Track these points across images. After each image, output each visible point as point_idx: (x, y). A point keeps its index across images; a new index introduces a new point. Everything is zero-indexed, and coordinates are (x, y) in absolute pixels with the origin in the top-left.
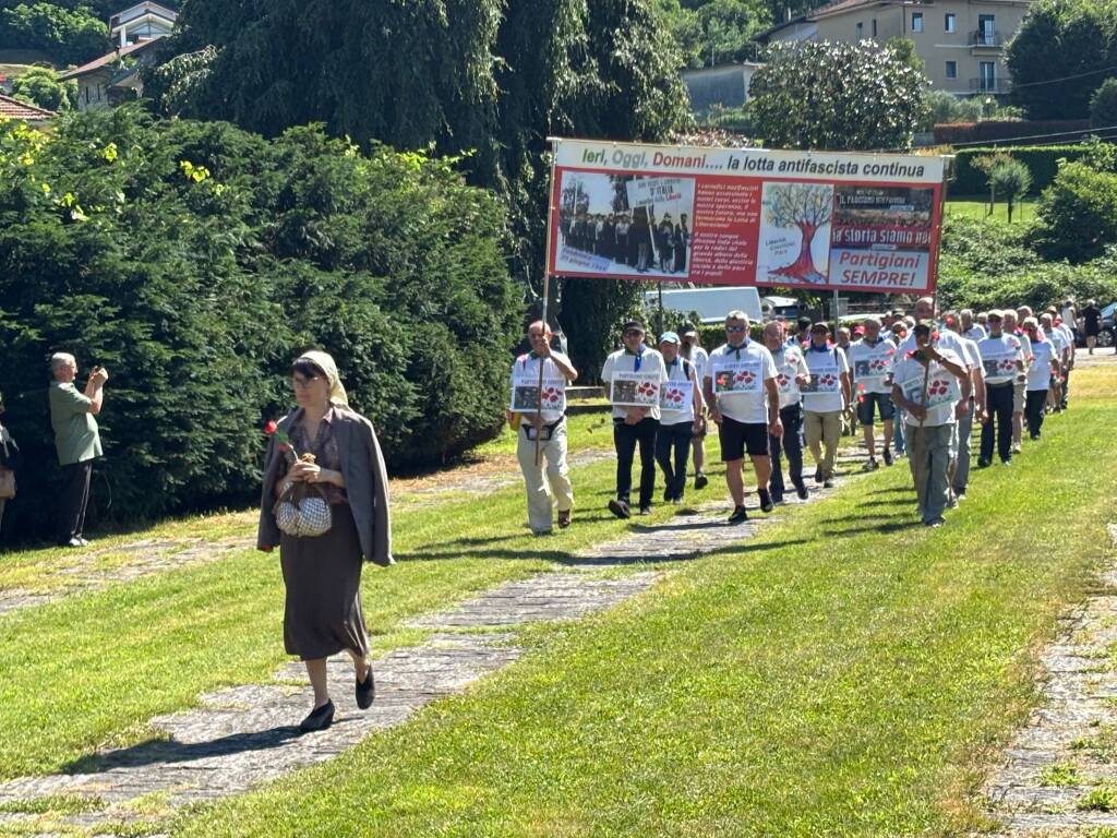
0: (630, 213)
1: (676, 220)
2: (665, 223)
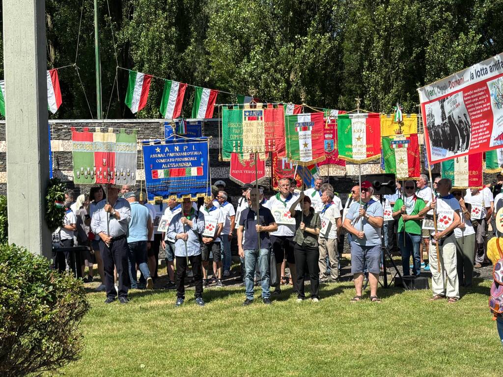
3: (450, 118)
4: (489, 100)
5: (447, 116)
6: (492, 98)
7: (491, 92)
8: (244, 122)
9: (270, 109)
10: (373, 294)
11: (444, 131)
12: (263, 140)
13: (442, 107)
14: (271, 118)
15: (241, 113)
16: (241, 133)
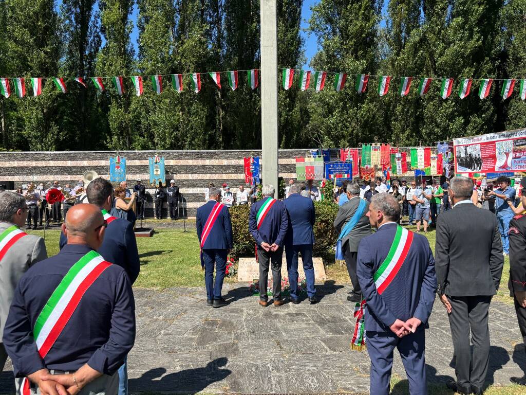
0: (468, 156)
1: (477, 156)
2: (476, 157)
3: (470, 155)
4: (495, 150)
5: (469, 153)
6: (497, 150)
7: (497, 147)
8: (372, 151)
9: (383, 145)
10: (425, 229)
11: (466, 160)
12: (380, 159)
13: (466, 149)
14: (383, 150)
15: (370, 147)
16: (370, 156)
